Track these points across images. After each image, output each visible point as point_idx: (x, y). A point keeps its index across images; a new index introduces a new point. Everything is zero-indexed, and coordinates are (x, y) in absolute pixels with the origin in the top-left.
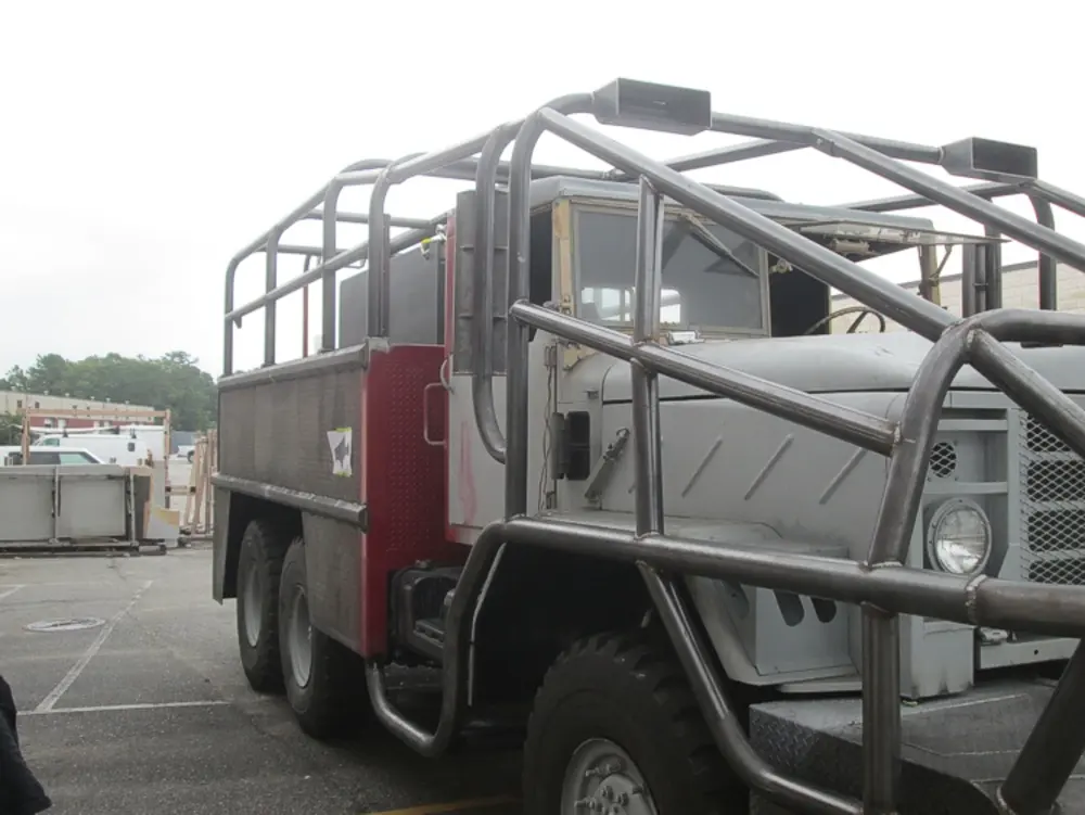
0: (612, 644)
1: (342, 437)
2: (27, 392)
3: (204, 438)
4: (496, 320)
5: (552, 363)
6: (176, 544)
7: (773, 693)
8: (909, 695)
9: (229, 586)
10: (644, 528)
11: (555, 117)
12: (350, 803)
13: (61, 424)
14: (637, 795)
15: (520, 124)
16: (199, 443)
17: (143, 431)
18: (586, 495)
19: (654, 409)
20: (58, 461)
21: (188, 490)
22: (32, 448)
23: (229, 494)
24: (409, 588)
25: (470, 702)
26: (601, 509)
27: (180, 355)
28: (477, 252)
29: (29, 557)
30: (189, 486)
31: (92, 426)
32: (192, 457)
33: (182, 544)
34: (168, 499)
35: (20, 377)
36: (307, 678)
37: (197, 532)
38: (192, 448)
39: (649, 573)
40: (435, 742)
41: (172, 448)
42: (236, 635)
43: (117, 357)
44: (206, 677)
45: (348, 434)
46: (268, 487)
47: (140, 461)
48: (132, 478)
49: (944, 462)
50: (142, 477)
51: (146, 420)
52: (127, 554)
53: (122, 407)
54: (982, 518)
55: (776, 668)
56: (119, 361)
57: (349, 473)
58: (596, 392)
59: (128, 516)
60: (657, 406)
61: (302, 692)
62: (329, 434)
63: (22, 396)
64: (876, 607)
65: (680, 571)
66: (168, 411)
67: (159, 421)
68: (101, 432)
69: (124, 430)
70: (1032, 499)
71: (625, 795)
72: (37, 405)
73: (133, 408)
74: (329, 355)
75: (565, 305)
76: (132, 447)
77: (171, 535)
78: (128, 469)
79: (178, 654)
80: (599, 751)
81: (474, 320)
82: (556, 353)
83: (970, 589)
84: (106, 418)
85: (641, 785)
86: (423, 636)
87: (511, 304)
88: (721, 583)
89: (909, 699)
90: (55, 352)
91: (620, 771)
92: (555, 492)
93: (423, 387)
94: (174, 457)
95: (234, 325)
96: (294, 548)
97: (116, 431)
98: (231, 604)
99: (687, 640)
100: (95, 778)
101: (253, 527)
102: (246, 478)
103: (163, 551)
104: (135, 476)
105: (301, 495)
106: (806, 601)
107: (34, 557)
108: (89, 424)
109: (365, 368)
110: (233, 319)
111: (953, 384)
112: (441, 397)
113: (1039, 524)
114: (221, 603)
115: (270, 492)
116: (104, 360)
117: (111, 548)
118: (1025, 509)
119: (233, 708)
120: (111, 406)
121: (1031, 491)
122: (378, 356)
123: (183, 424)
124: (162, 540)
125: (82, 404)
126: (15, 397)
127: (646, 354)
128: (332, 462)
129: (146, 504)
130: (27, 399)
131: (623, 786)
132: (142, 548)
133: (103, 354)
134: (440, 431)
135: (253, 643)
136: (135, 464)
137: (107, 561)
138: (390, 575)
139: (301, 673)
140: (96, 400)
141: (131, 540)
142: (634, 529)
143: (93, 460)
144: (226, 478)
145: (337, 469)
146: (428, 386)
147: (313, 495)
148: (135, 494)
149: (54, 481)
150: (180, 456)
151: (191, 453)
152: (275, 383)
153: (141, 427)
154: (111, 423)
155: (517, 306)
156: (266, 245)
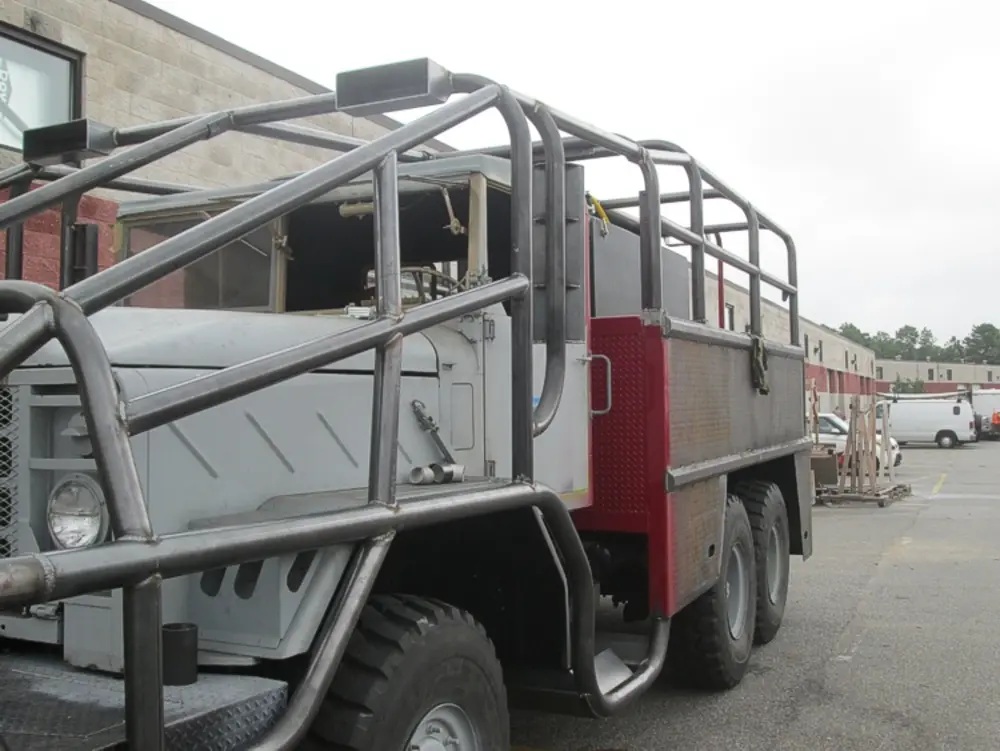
90: (988, 322)
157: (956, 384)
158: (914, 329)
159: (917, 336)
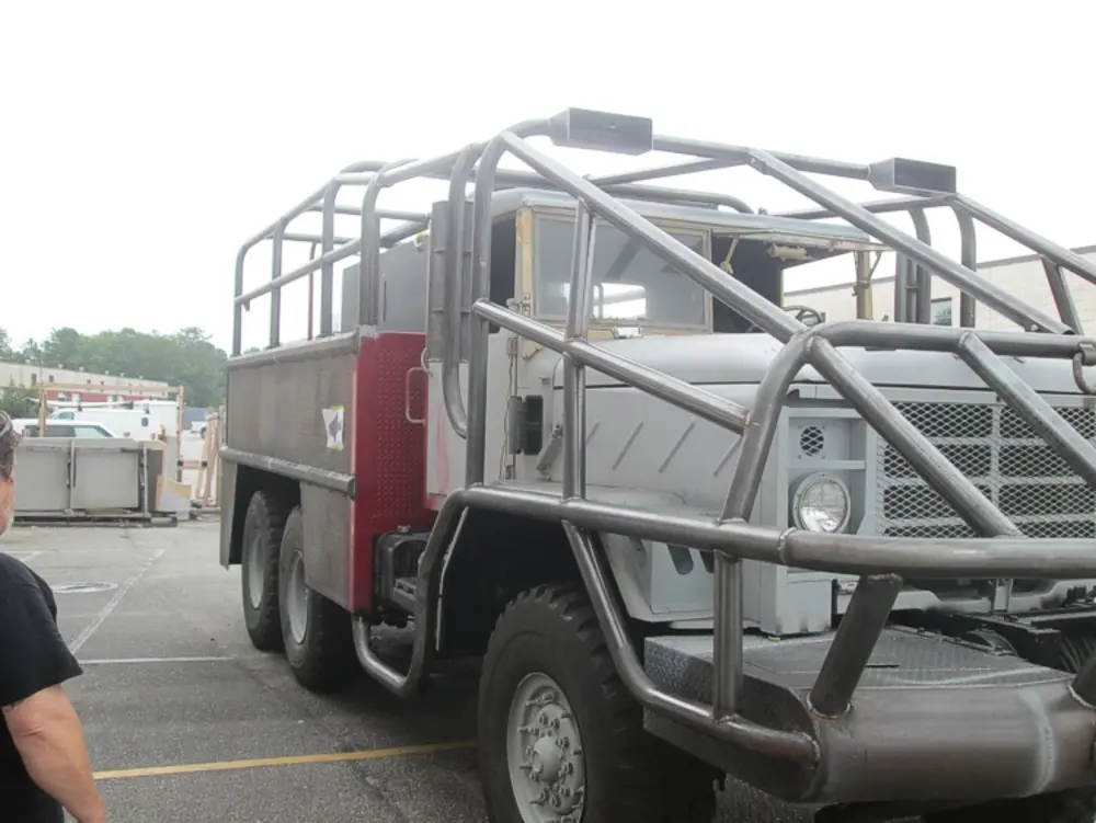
0: (548, 593)
1: (335, 414)
2: (41, 366)
3: (216, 414)
4: (464, 314)
5: (513, 351)
6: (187, 517)
7: (664, 629)
8: (774, 632)
9: (235, 553)
10: (569, 493)
11: (513, 140)
12: (337, 744)
13: (76, 398)
14: (566, 720)
15: (485, 145)
16: (210, 419)
17: (155, 406)
18: (538, 468)
19: (580, 394)
20: (73, 434)
21: (200, 465)
22: (49, 422)
23: (236, 467)
24: (391, 550)
25: (437, 648)
26: (550, 480)
27: (194, 331)
28: (449, 255)
29: (45, 526)
30: (200, 460)
31: (105, 401)
32: (206, 434)
33: (193, 517)
34: (180, 474)
35: (35, 350)
36: (303, 634)
37: (208, 506)
38: (204, 424)
39: (571, 532)
40: (407, 683)
41: (185, 423)
42: (240, 599)
43: (131, 331)
44: (212, 636)
45: (340, 412)
46: (271, 460)
47: (153, 436)
48: (145, 452)
49: (813, 443)
50: (155, 452)
51: (160, 395)
52: (140, 525)
53: (135, 382)
54: (842, 490)
55: (668, 608)
56: (132, 336)
57: (341, 447)
58: (548, 379)
59: (141, 489)
60: (584, 392)
61: (298, 648)
62: (325, 411)
63: (36, 370)
64: (724, 554)
65: (596, 530)
66: (181, 388)
67: (172, 397)
68: (115, 407)
69: (137, 405)
70: (888, 476)
71: (556, 720)
72: (51, 378)
73: (147, 383)
74: (326, 340)
75: (525, 302)
76: (145, 422)
77: (182, 507)
78: (142, 443)
79: (186, 615)
80: (536, 684)
81: (446, 314)
82: (517, 343)
83: (782, 538)
84: (121, 393)
85: (569, 711)
86: (401, 591)
87: (474, 302)
88: (627, 538)
89: (773, 636)
91: (555, 701)
92: (514, 465)
93: (405, 372)
94: (186, 434)
95: (243, 308)
96: (293, 516)
97: (130, 406)
98: (237, 569)
99: (598, 585)
100: (109, 719)
101: (257, 497)
102: (251, 451)
103: (174, 523)
104: (149, 451)
105: (300, 467)
106: (695, 554)
107: (51, 526)
108: (103, 398)
109: (355, 352)
110: (242, 303)
111: (796, 378)
112: (421, 381)
113: (894, 496)
114: (227, 569)
115: (272, 464)
116: (118, 335)
117: (124, 519)
118: (881, 482)
119: (237, 664)
120: (127, 381)
121: (887, 469)
122: (368, 342)
123: (197, 399)
124: (174, 513)
125: (96, 379)
126: (29, 370)
127: (575, 349)
128: (326, 437)
129: (159, 478)
130: (41, 373)
131: (555, 712)
132: (154, 520)
133: (117, 329)
134: (420, 410)
135: (256, 605)
136: (148, 439)
137: (120, 532)
138: (376, 538)
139: (298, 629)
140: (110, 374)
141: (144, 512)
142: (561, 494)
143: (107, 434)
144: (232, 451)
145: (331, 443)
146: (411, 370)
147: (310, 467)
148: (148, 468)
149: (69, 454)
150: (193, 432)
151: (204, 430)
152: (280, 364)
153: (155, 402)
154: (125, 398)
155: (480, 304)
156: (273, 233)
157: (57, 393)
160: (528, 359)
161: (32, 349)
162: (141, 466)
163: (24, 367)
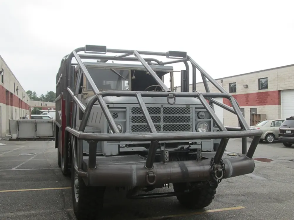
9: (56, 145)
20: (42, 118)
22: (39, 115)
29: (29, 141)
35: (43, 97)
44: (51, 164)
45: (61, 111)
48: (54, 122)
49: (116, 116)
52: (52, 140)
54: (121, 126)
59: (53, 131)
63: (42, 102)
70: (132, 123)
72: (46, 105)
75: (84, 87)
78: (53, 120)
79: (48, 160)
82: (83, 96)
89: (104, 156)
90: (52, 91)
100: (15, 181)
107: (31, 141)
113: (134, 127)
114: (56, 149)
117: (49, 139)
121: (132, 121)
126: (40, 102)
127: (74, 97)
137: (47, 142)
145: (60, 118)
149: (35, 123)
157: (47, 108)
158: (31, 91)
159: (32, 93)
160: (85, 99)
161: (42, 97)
162: (53, 126)
163: (39, 102)
